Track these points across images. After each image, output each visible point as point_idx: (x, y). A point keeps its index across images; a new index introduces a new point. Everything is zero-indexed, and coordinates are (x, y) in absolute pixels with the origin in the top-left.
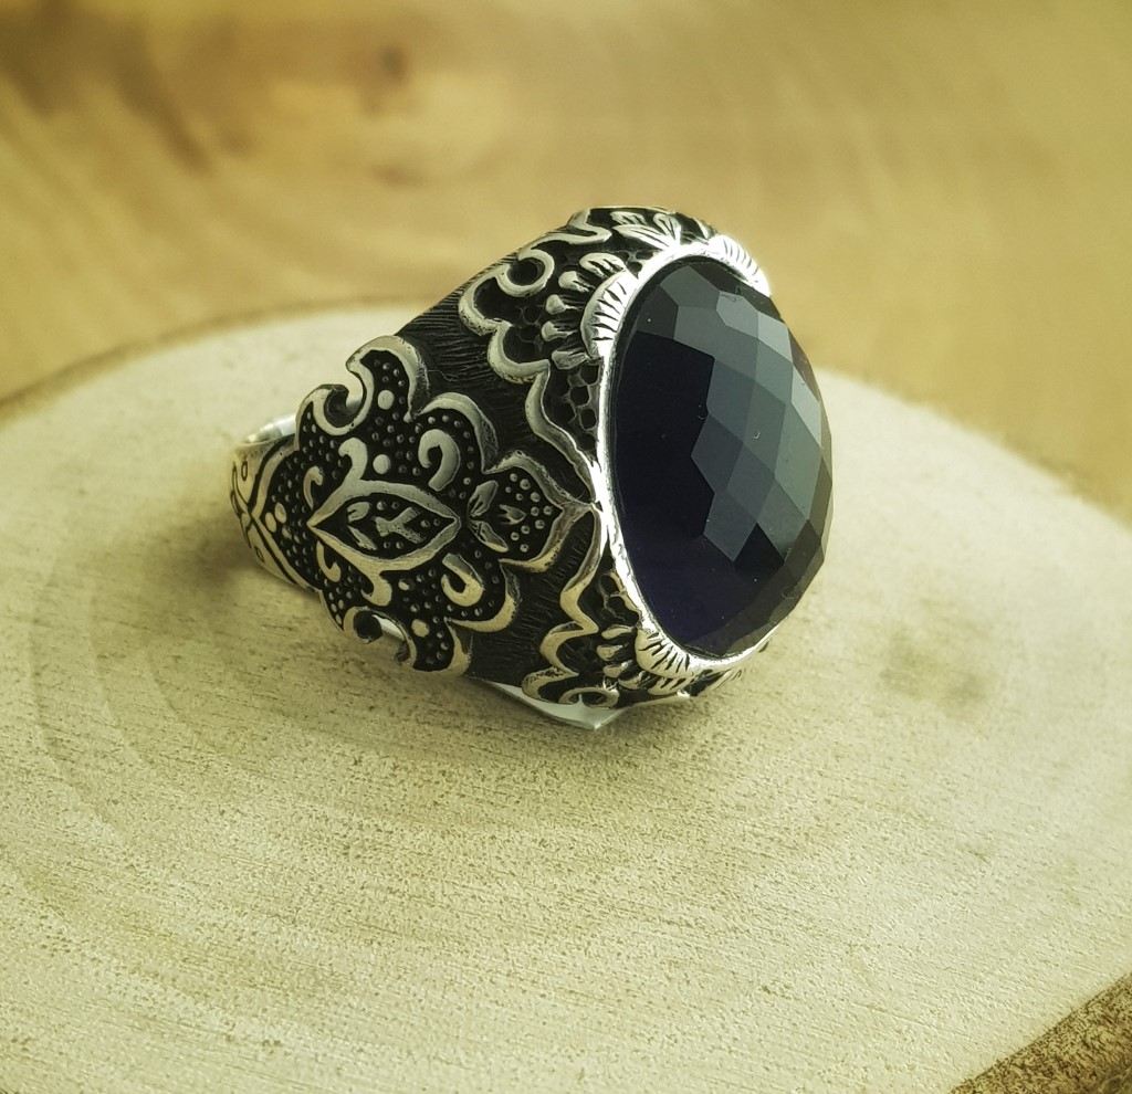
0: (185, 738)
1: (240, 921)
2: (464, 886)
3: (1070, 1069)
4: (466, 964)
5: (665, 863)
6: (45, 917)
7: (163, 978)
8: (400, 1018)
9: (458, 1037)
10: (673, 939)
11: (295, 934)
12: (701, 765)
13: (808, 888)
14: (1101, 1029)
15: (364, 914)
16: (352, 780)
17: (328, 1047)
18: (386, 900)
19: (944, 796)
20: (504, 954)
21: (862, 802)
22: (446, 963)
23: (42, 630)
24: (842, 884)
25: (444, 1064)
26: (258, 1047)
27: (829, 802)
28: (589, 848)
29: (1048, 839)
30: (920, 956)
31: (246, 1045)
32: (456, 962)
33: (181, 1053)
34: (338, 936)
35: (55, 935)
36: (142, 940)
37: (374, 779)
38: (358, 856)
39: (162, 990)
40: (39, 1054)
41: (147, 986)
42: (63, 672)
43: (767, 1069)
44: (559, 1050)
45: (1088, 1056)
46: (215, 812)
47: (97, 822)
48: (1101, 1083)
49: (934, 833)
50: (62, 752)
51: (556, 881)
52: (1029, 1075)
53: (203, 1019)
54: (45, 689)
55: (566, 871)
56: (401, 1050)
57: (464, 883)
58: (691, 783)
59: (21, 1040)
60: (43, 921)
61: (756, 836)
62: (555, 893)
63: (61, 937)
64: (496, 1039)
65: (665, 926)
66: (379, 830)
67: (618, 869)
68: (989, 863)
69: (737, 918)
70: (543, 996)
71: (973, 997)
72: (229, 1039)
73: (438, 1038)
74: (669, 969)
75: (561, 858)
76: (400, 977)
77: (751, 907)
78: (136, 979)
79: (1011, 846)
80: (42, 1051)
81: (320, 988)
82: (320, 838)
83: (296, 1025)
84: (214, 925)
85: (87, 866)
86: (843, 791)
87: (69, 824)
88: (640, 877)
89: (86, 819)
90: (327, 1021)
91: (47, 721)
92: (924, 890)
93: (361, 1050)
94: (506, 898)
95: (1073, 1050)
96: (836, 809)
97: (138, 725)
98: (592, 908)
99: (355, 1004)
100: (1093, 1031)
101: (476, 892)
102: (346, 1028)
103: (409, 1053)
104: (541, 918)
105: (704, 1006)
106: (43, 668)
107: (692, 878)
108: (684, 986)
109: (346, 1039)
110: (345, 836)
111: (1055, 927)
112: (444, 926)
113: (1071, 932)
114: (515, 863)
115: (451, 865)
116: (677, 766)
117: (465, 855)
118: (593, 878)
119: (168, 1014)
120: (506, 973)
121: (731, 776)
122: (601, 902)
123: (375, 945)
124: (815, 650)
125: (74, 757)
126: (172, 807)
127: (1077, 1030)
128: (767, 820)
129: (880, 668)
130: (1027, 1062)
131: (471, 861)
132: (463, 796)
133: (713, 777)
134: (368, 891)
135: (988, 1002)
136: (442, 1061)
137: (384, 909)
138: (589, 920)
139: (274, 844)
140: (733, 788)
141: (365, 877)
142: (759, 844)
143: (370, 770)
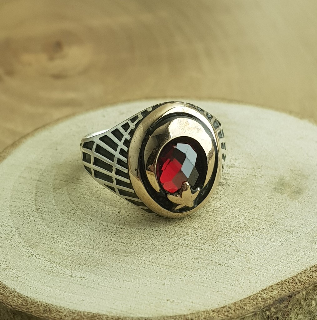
0: (73, 208)
1: (79, 250)
3: (302, 283)
4: (138, 259)
5: (199, 235)
6: (28, 249)
7: (56, 263)
8: (118, 271)
9: (132, 276)
10: (197, 253)
11: (93, 253)
12: (215, 211)
13: (238, 240)
14: (313, 273)
15: (113, 248)
16: (117, 217)
17: (97, 278)
18: (120, 244)
19: (283, 218)
20: (149, 257)
21: (259, 220)
22: (133, 259)
23: (39, 183)
24: (248, 239)
25: (127, 282)
26: (79, 278)
27: (249, 220)
28: (178, 232)
29: (311, 228)
30: (266, 256)
31: (75, 278)
32: (136, 259)
33: (58, 280)
34: (105, 253)
35: (30, 253)
36: (53, 254)
37: (123, 217)
38: (114, 235)
39: (56, 266)
40: (21, 280)
41: (52, 265)
42: (43, 193)
43: (216, 283)
44: (159, 279)
45: (308, 279)
46: (78, 225)
47: (46, 227)
48: (311, 286)
49: (278, 227)
50: (40, 211)
51: (168, 240)
52: (290, 284)
53: (65, 272)
54: (38, 197)
55: (171, 237)
56: (116, 279)
57: (142, 240)
58: (211, 216)
59: (17, 277)
60: (27, 250)
61: (226, 228)
62: (167, 242)
63: (31, 254)
64: (143, 276)
65: (195, 250)
66: (121, 228)
67: (185, 237)
68: (292, 234)
69: (216, 248)
70: (158, 266)
71: (279, 266)
72: (71, 277)
73: (127, 276)
74: (194, 260)
75: (170, 234)
76: (120, 262)
77: (221, 245)
78: (49, 263)
79: (300, 230)
80: (22, 279)
81: (98, 265)
82: (105, 230)
83: (90, 273)
84: (72, 251)
85: (42, 237)
86: (255, 217)
87: (38, 228)
88: (191, 238)
89: (43, 227)
90: (98, 272)
91: (37, 204)
92: (271, 241)
93: (106, 279)
94: (153, 244)
95: (304, 278)
96: (251, 222)
97: (61, 205)
98: (176, 246)
99: (106, 268)
100: (311, 273)
101: (145, 243)
102: (103, 274)
103: (119, 279)
104: (161, 248)
105: (202, 268)
106: (38, 192)
107: (206, 239)
108: (197, 264)
109: (102, 276)
110: (112, 230)
111: (307, 249)
112: (134, 251)
113: (312, 250)
114: (157, 236)
115: (139, 236)
116: (208, 212)
117: (144, 234)
118: (178, 239)
119: (56, 271)
120: (149, 261)
121: (223, 214)
122: (179, 245)
123: (115, 255)
124: (256, 183)
125: (42, 213)
126: (66, 224)
127: (306, 273)
128: (231, 224)
129: (273, 186)
130: (290, 281)
131: (145, 235)
132: (146, 220)
133: (218, 214)
134: (115, 243)
135: (283, 267)
136: (127, 281)
137: (119, 247)
138: (174, 249)
139: (92, 232)
140: (223, 217)
141: (115, 239)
143: (122, 214)
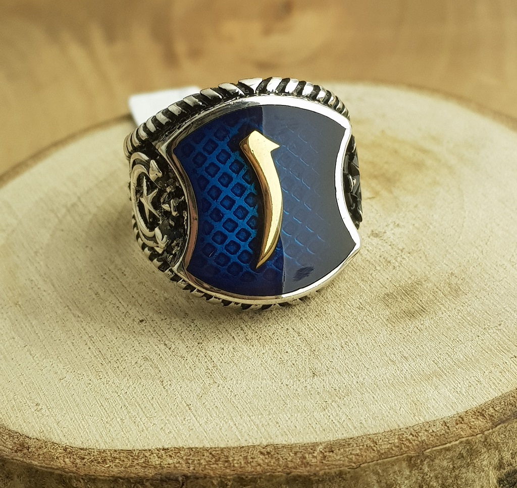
2: (120, 302)
4: (83, 327)
10: (158, 350)
13: (231, 356)
14: (260, 456)
18: (91, 296)
20: (98, 330)
21: (300, 336)
25: (29, 355)
27: (287, 330)
32: (81, 325)
38: (104, 278)
44: (68, 368)
45: (241, 463)
70: (89, 348)
77: (201, 353)
118: (164, 319)
142: (238, 333)
